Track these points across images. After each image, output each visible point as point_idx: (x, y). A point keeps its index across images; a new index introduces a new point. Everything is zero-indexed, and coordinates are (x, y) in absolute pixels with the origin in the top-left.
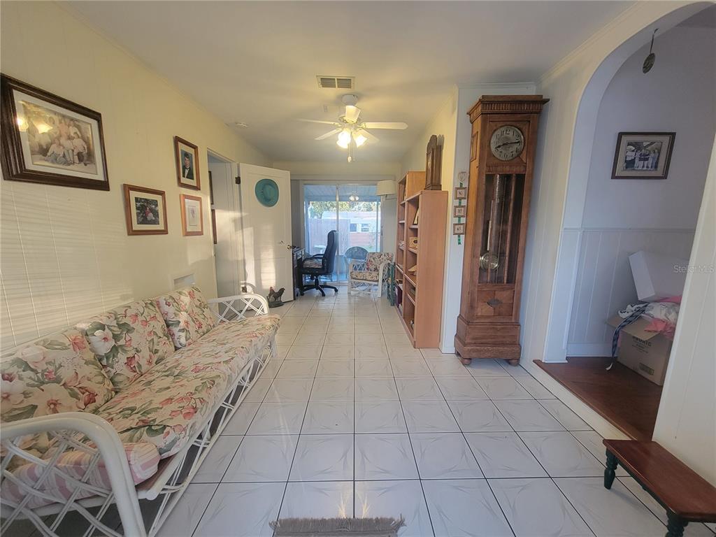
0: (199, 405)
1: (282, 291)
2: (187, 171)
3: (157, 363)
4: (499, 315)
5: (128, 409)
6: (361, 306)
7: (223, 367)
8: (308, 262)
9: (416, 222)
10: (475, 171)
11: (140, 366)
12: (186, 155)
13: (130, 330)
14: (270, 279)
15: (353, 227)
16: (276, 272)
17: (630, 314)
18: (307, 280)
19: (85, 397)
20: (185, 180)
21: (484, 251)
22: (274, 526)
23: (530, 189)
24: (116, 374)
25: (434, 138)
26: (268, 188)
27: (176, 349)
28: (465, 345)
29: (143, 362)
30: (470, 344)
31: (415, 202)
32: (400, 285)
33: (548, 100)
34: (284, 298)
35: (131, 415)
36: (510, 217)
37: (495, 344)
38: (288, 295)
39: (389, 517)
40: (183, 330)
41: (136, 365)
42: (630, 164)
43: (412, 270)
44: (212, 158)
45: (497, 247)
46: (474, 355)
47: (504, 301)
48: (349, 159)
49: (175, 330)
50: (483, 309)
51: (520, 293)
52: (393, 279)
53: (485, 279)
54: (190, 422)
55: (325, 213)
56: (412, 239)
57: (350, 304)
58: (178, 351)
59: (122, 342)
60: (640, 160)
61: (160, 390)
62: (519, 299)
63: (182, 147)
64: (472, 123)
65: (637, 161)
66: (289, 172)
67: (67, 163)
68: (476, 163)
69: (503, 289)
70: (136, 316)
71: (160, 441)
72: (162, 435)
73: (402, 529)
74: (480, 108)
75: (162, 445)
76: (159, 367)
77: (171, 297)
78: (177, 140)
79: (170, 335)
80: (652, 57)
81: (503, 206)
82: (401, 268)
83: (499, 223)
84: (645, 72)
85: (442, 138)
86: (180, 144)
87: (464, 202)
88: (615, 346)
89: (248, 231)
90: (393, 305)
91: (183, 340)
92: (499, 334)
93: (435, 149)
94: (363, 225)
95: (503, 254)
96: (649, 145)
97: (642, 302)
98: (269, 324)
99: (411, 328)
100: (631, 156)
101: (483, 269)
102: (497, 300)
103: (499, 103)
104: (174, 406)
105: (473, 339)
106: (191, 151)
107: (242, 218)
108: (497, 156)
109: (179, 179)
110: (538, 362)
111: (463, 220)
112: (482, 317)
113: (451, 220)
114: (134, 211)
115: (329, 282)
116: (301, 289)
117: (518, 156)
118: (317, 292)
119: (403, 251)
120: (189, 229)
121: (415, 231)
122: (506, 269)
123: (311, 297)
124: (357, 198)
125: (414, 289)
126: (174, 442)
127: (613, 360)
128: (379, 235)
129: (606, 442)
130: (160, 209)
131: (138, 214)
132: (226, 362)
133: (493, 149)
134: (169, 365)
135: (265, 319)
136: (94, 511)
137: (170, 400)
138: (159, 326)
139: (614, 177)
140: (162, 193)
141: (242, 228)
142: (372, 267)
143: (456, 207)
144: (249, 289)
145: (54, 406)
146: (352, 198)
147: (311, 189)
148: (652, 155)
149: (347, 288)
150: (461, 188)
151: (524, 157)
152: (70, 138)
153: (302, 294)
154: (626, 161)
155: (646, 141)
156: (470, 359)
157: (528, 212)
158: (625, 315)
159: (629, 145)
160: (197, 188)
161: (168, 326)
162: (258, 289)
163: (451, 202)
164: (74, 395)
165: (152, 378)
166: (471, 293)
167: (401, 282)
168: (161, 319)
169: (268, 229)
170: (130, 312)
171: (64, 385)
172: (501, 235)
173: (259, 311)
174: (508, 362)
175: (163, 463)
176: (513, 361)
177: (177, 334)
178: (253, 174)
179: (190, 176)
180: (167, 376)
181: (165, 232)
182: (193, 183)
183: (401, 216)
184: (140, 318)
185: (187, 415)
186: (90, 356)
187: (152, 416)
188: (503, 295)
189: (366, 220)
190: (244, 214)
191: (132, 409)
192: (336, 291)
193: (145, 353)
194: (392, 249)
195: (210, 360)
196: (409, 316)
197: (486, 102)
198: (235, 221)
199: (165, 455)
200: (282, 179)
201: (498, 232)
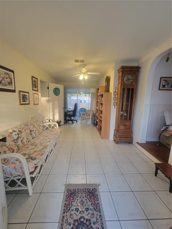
0: (44, 153)
1: (61, 121)
2: (35, 86)
3: (28, 142)
4: (126, 129)
5: (24, 154)
6: (84, 126)
7: (48, 143)
8: (68, 113)
9: (102, 101)
10: (119, 87)
11: (24, 143)
12: (35, 81)
13: (21, 133)
14: (57, 118)
15: (81, 101)
16: (59, 116)
17: (164, 129)
18: (68, 118)
19: (12, 150)
20: (34, 89)
21: (122, 110)
22: (65, 185)
23: (136, 92)
24: (19, 145)
25: (107, 77)
26: (57, 90)
27: (33, 138)
28: (116, 138)
29: (25, 142)
30: (118, 137)
31: (102, 96)
32: (97, 120)
33: (141, 67)
34: (61, 124)
35: (25, 155)
36: (130, 101)
37: (125, 138)
38: (62, 123)
39: (96, 183)
40: (34, 133)
41: (23, 142)
42: (164, 86)
43: (101, 115)
44: (41, 82)
45: (126, 109)
46: (119, 141)
47: (128, 125)
48: (83, 83)
49: (33, 133)
50: (122, 127)
51: (132, 123)
52: (95, 118)
53: (122, 119)
54: (42, 157)
55: (72, 97)
56: (101, 106)
57: (81, 125)
58: (34, 139)
59: (20, 136)
60: (167, 85)
61: (32, 149)
62: (132, 125)
63: (34, 79)
64: (119, 73)
65: (166, 85)
66: (63, 86)
67: (6, 85)
68: (120, 85)
69: (127, 122)
70: (23, 128)
71: (35, 162)
72: (35, 160)
73: (100, 186)
74: (121, 69)
75: (36, 163)
76: (29, 143)
77: (31, 123)
78: (32, 77)
79: (31, 134)
80: (168, 58)
81: (128, 97)
82: (97, 115)
83: (126, 102)
84: (167, 62)
85: (110, 77)
86: (33, 78)
87: (116, 96)
88: (159, 138)
89: (51, 103)
90: (94, 126)
91: (35, 136)
92: (126, 135)
93: (108, 80)
94: (84, 101)
95: (128, 111)
96: (169, 81)
97: (167, 126)
98: (59, 131)
99: (100, 133)
100: (164, 84)
101: (122, 116)
102: (126, 125)
103: (127, 68)
104: (37, 153)
105: (119, 136)
106: (36, 80)
107: (49, 99)
108: (126, 83)
109: (33, 88)
110: (138, 143)
111: (116, 101)
112: (121, 129)
113: (113, 101)
114: (21, 98)
115: (74, 119)
116: (66, 121)
117: (132, 83)
118: (71, 122)
119: (98, 110)
120: (35, 103)
121: (102, 104)
122: (128, 115)
123: (69, 123)
124: (83, 93)
125: (101, 121)
126: (38, 162)
127: (159, 142)
128: (90, 104)
129: (155, 164)
130: (28, 97)
131: (22, 99)
132: (49, 142)
133: (125, 81)
134: (32, 143)
135: (58, 130)
136: (18, 180)
137: (35, 151)
138: (28, 131)
139: (159, 90)
140: (28, 93)
141: (49, 102)
142: (88, 115)
143: (114, 97)
144: (51, 121)
145: (5, 152)
146: (81, 93)
147: (69, 90)
148: (170, 83)
149: (80, 121)
150: (115, 92)
151: (134, 83)
152: (7, 78)
153: (66, 123)
154: (163, 85)
155: (168, 79)
156: (118, 142)
157: (135, 99)
158: (162, 129)
159: (164, 80)
160: (37, 91)
161: (31, 131)
162: (53, 121)
163: (113, 96)
164: (9, 150)
165: (28, 146)
166: (118, 123)
167: (97, 119)
168: (29, 129)
169: (56, 103)
170: (21, 127)
171: (7, 147)
172: (127, 106)
173: (56, 127)
174: (129, 143)
175: (36, 168)
176: (131, 143)
177: (33, 134)
178: (53, 86)
179: (36, 87)
180: (32, 145)
181: (29, 104)
182: (36, 89)
183: (97, 99)
184: (24, 129)
185: (41, 155)
186: (12, 139)
187: (31, 156)
188: (128, 123)
189: (85, 99)
190: (50, 98)
191: (25, 154)
192: (77, 122)
193: (25, 139)
194: (94, 109)
195: (44, 141)
196: (100, 129)
197: (123, 68)
198: (47, 100)
199: (36, 166)
200: (61, 87)
201: (126, 105)
